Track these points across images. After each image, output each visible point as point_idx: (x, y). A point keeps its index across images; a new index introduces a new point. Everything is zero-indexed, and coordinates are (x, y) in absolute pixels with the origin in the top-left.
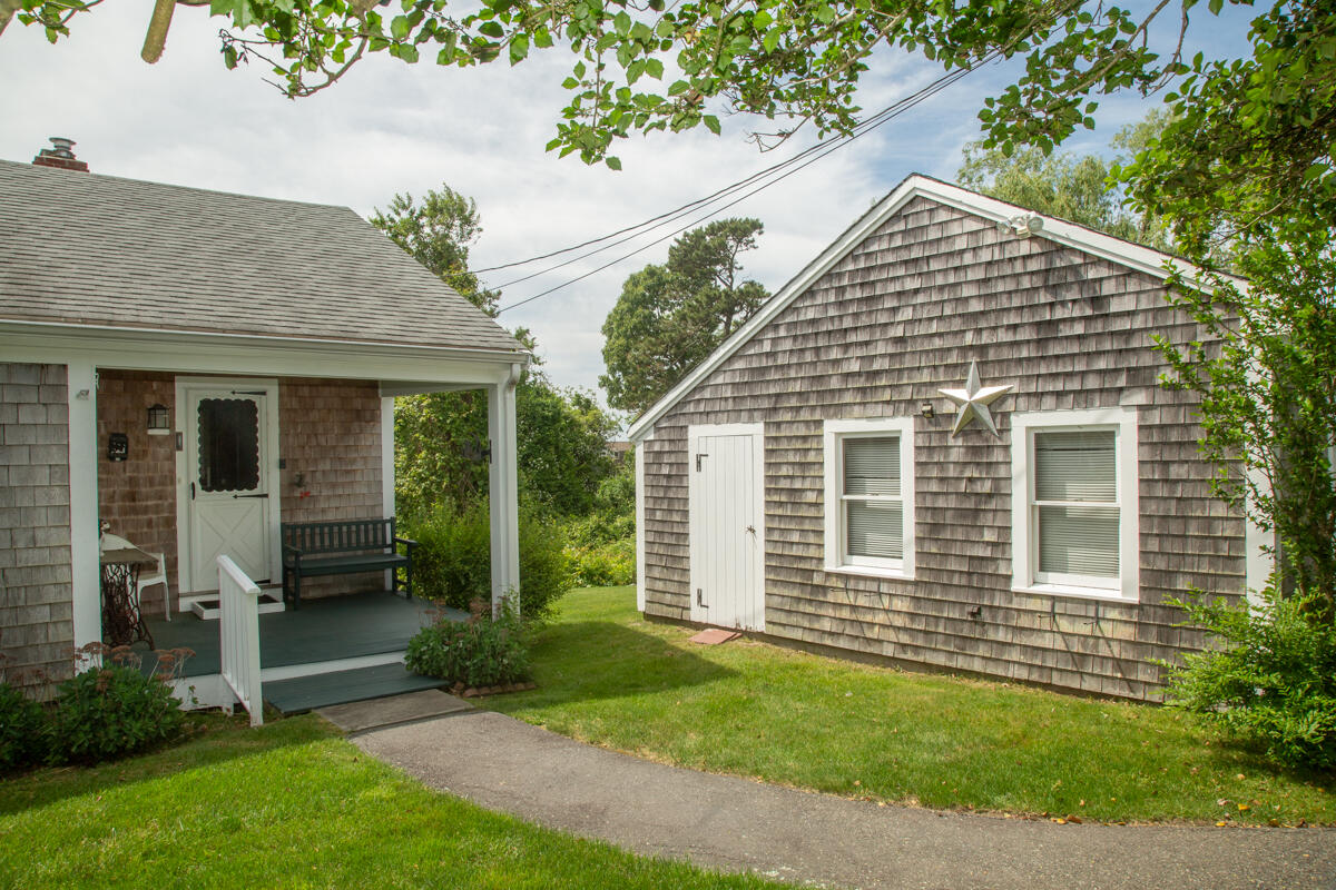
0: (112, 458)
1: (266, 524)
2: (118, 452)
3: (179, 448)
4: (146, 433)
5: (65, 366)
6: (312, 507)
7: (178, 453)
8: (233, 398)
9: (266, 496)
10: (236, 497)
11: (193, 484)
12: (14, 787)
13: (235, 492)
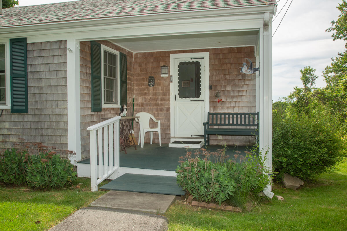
0: (149, 86)
1: (203, 112)
2: (151, 83)
3: (171, 81)
4: (160, 76)
5: (66, 40)
6: (223, 106)
7: (171, 83)
8: (191, 61)
9: (203, 101)
10: (191, 101)
11: (176, 95)
12: (5, 191)
13: (192, 99)
